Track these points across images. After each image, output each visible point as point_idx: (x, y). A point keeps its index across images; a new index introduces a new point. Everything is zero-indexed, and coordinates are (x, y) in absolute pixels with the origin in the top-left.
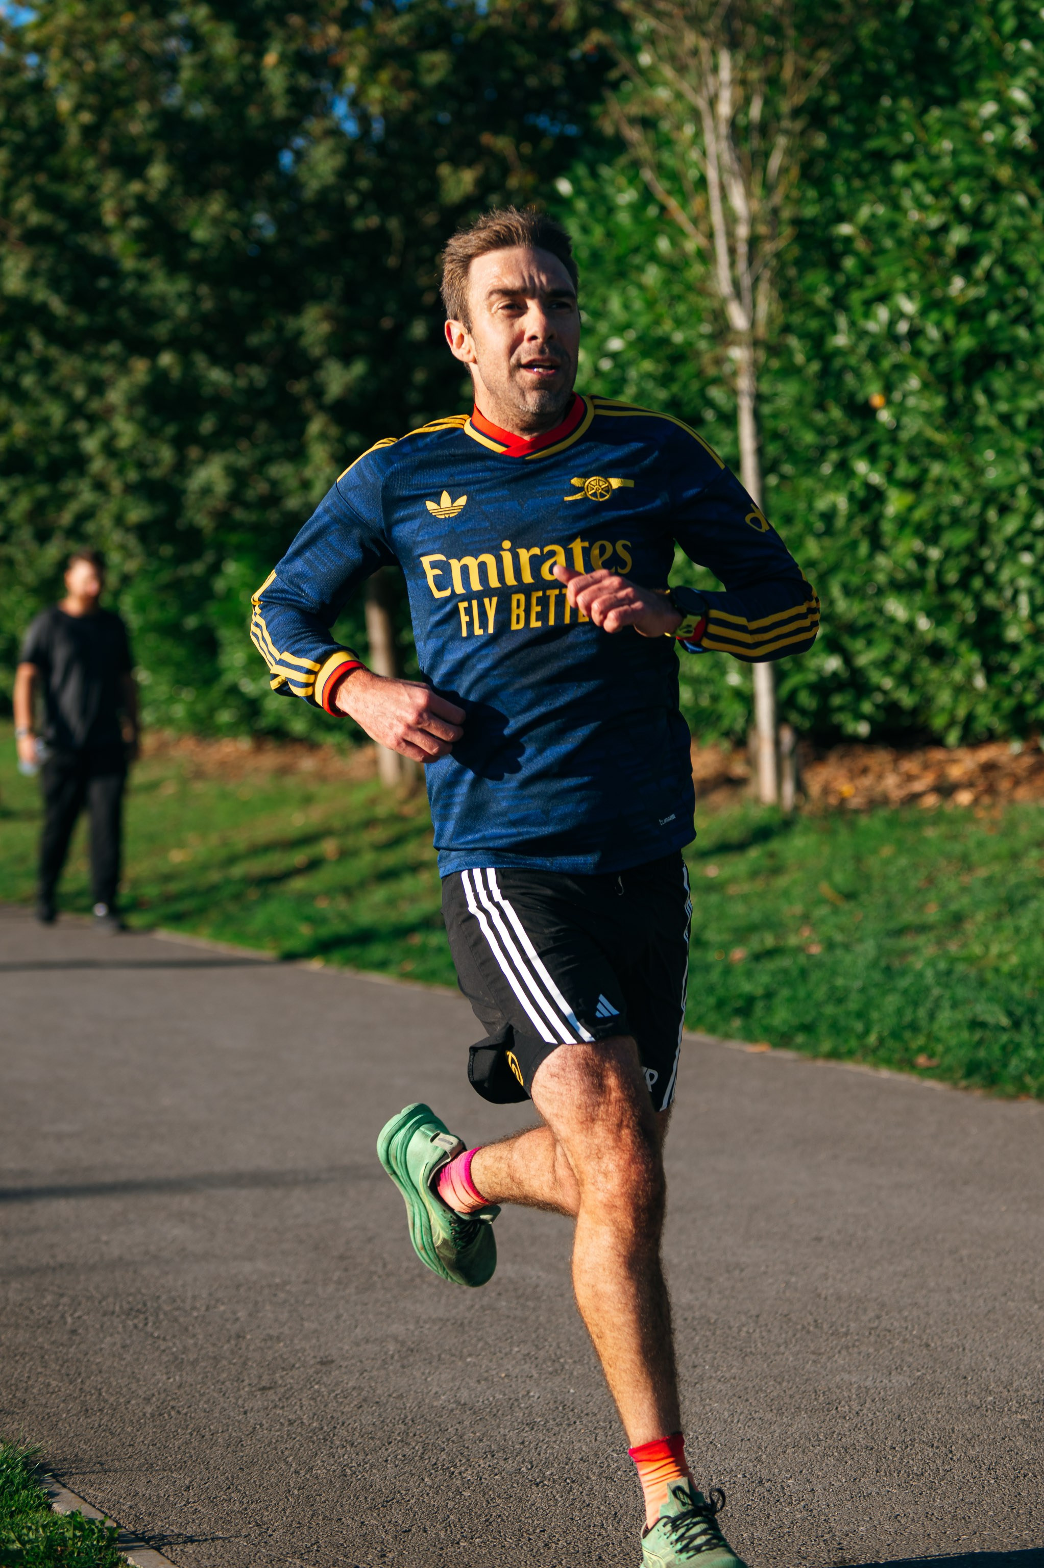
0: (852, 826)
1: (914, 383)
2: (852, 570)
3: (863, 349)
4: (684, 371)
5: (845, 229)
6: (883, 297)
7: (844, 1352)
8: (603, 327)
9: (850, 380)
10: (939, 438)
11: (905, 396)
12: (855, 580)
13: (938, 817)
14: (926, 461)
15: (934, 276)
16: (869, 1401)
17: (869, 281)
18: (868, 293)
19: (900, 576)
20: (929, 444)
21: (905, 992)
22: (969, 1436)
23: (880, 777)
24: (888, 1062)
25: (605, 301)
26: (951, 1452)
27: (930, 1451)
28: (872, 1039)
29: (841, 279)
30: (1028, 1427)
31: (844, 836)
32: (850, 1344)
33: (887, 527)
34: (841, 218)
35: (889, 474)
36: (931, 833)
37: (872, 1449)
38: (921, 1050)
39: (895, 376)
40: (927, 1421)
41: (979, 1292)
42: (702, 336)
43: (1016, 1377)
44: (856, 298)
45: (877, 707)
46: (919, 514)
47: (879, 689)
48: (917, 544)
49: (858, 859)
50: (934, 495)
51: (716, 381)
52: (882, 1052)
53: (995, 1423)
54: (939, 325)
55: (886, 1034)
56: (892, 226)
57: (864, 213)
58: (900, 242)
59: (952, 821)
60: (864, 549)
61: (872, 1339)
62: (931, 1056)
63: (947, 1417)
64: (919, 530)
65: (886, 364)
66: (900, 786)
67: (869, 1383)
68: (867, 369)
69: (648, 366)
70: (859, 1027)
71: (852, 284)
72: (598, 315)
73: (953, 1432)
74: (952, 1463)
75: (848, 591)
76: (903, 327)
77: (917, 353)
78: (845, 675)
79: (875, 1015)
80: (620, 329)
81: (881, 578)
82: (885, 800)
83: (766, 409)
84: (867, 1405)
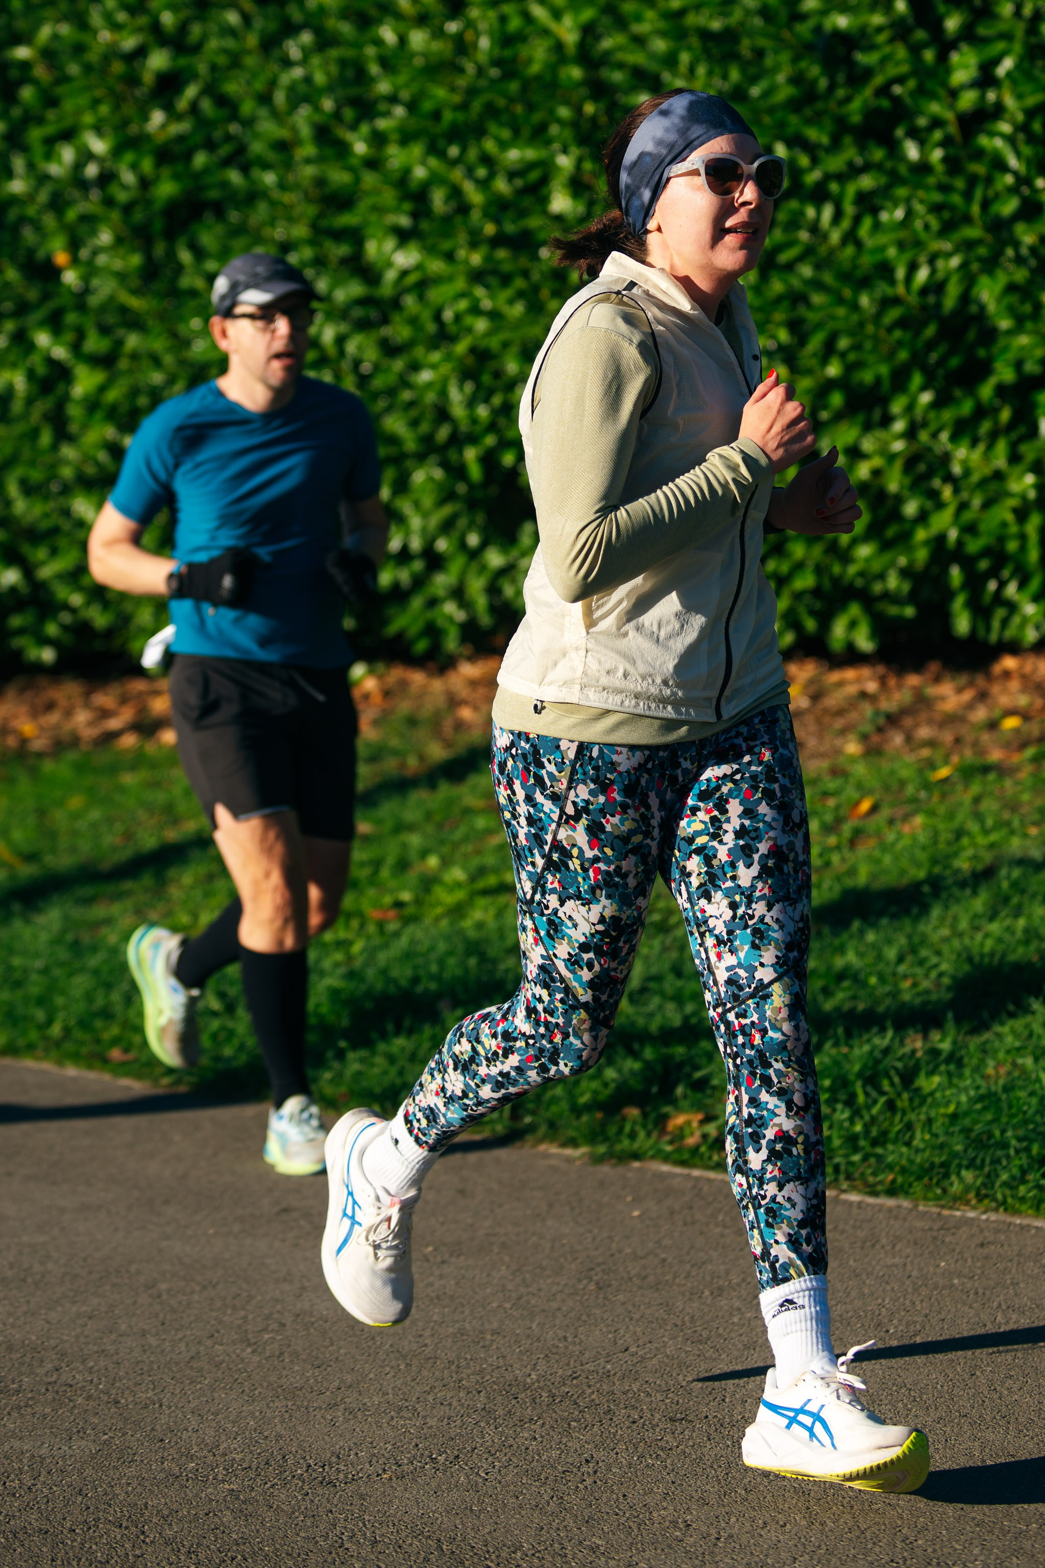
0: (34, 772)
1: (105, 237)
2: (32, 463)
3: (43, 197)
5: (22, 53)
6: (68, 135)
7: (15, 1414)
9: (28, 235)
10: (135, 303)
11: (95, 252)
12: (36, 475)
13: (137, 761)
14: (121, 332)
15: (129, 109)
16: (44, 1473)
17: (51, 115)
18: (49, 130)
19: (90, 470)
20: (124, 310)
21: (96, 972)
22: (166, 1512)
23: (69, 713)
24: (76, 1058)
26: (143, 1533)
27: (117, 1533)
28: (56, 1030)
29: (16, 112)
30: (238, 1498)
31: (24, 784)
32: (22, 1404)
33: (74, 411)
34: (18, 39)
35: (76, 347)
36: (128, 779)
37: (46, 1533)
38: (115, 1042)
39: (83, 229)
40: (116, 1496)
41: (180, 1335)
43: (223, 1438)
44: (35, 134)
45: (65, 628)
46: (113, 395)
47: (66, 607)
48: (110, 432)
49: (41, 813)
50: (130, 372)
52: (68, 1046)
53: (197, 1495)
54: (134, 167)
55: (72, 1022)
56: (79, 49)
57: (45, 33)
58: (88, 68)
59: (153, 765)
60: (46, 438)
61: (50, 1396)
62: (126, 1050)
63: (139, 1489)
64: (111, 414)
65: (71, 215)
66: (91, 724)
67: (44, 1451)
68: (49, 220)
70: (40, 1015)
71: (31, 118)
73: (146, 1508)
74: (144, 1546)
75: (28, 489)
76: (92, 170)
77: (109, 202)
78: (24, 590)
79: (60, 1001)
81: (67, 472)
82: (75, 741)
84: (41, 1479)
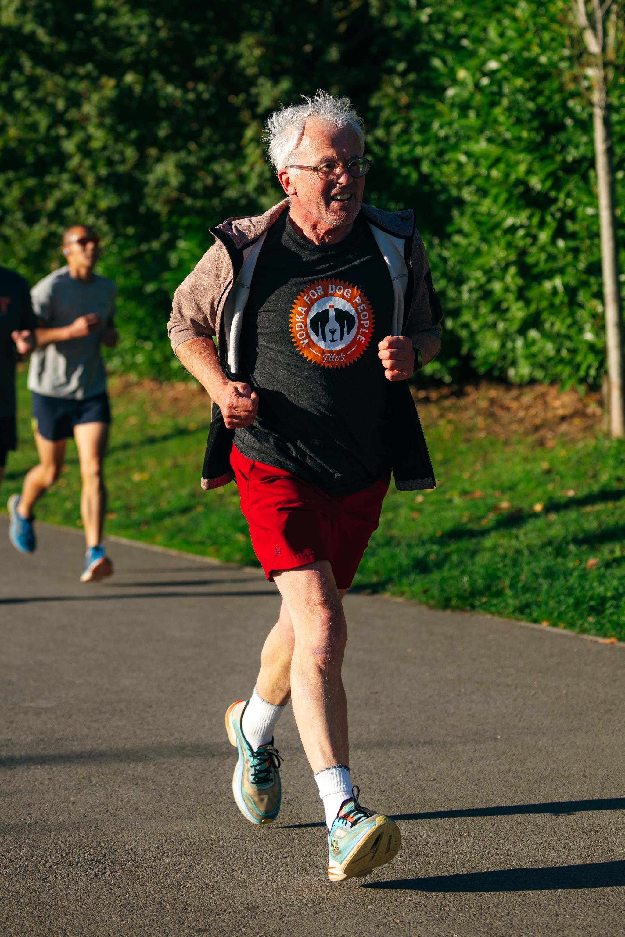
4: (548, 86)
8: (482, 51)
25: (485, 30)
42: (562, 59)
51: (573, 95)
69: (519, 82)
72: (479, 41)
80: (497, 53)
83: (615, 117)
